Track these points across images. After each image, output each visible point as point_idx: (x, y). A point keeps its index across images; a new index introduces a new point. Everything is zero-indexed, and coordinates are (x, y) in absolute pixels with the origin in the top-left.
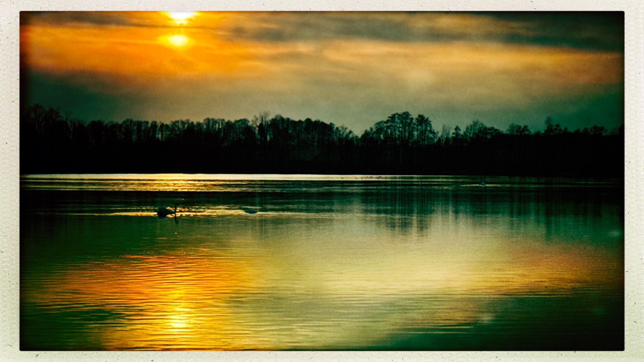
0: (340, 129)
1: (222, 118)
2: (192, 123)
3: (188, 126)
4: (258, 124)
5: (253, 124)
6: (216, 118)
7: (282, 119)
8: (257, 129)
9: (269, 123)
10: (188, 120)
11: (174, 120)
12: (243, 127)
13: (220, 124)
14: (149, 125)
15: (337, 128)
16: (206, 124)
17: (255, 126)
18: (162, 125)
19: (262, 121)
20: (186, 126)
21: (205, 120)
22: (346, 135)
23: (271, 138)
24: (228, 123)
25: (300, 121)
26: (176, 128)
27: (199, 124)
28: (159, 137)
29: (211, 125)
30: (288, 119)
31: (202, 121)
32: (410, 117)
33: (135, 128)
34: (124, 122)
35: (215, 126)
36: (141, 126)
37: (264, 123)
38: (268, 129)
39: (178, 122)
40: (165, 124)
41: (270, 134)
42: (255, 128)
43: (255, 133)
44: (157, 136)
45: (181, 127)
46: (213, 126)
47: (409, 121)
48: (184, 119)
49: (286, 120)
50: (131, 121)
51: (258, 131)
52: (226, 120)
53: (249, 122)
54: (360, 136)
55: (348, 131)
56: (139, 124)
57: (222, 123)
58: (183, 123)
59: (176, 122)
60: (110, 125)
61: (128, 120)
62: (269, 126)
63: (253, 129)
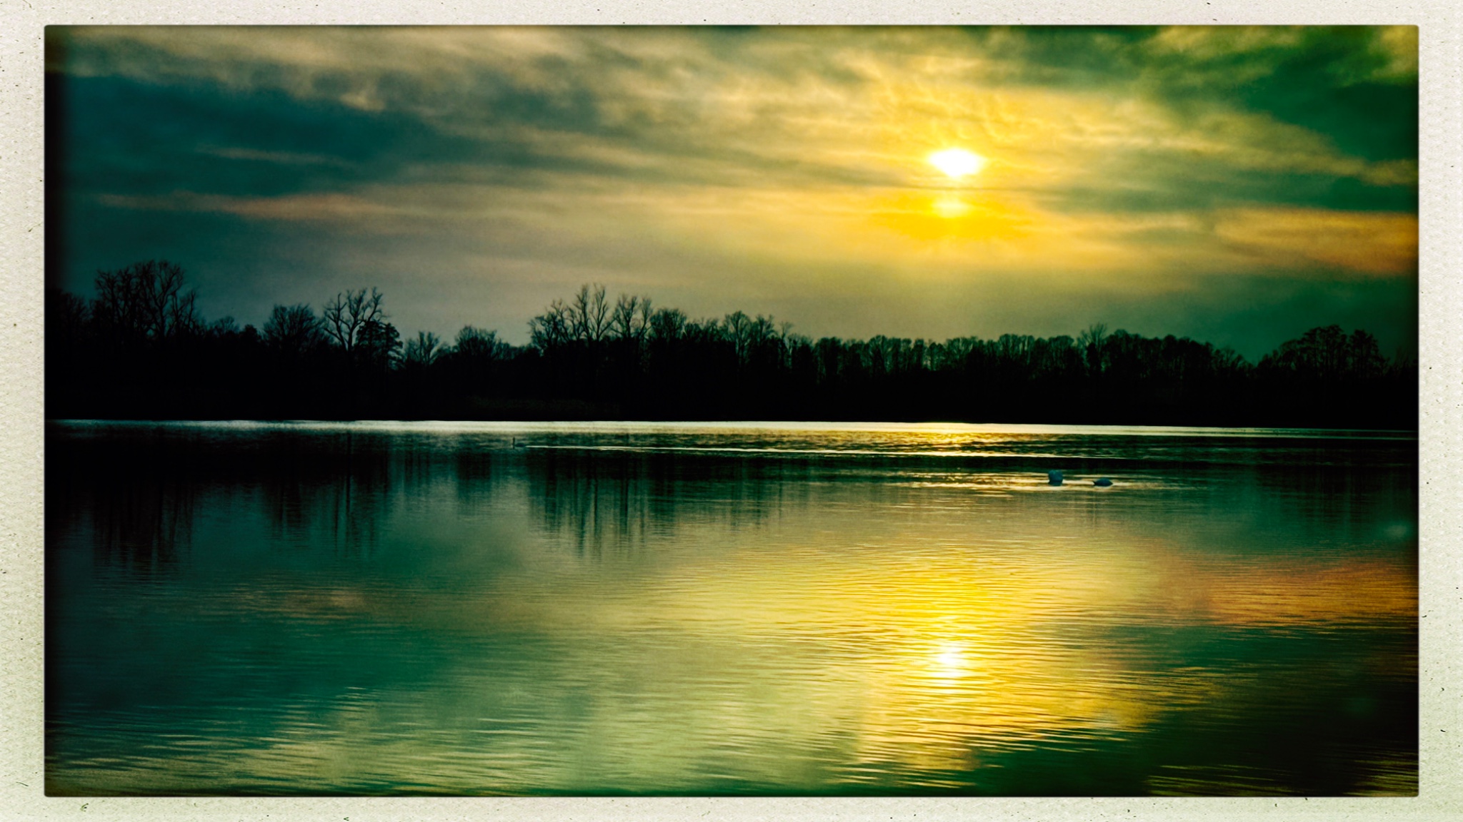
0: (1223, 352)
1: (1028, 334)
2: (981, 342)
3: (974, 347)
4: (1087, 344)
5: (1078, 345)
6: (1020, 334)
7: (1127, 336)
8: (1086, 352)
9: (1105, 342)
10: (973, 338)
11: (952, 337)
12: (1063, 350)
13: (1026, 343)
14: (912, 346)
15: (1218, 352)
16: (1003, 344)
17: (1082, 347)
18: (933, 345)
19: (1095, 339)
20: (971, 347)
21: (1001, 338)
22: (1233, 363)
23: (1107, 368)
24: (1039, 341)
25: (1156, 341)
26: (955, 351)
27: (991, 344)
28: (926, 365)
29: (1011, 345)
30: (1137, 336)
31: (996, 339)
32: (1341, 333)
33: (890, 350)
34: (873, 340)
35: (1016, 348)
36: (899, 346)
37: (1097, 344)
38: (1103, 352)
39: (958, 340)
40: (937, 344)
41: (1106, 361)
42: (1082, 352)
43: (1082, 359)
44: (924, 363)
45: (963, 348)
46: (1013, 346)
47: (1339, 340)
48: (968, 336)
49: (1133, 338)
50: (884, 338)
51: (1088, 355)
52: (1036, 338)
53: (1072, 340)
54: (1256, 364)
55: (1235, 356)
56: (896, 343)
57: (1029, 343)
58: (966, 342)
59: (955, 340)
60: (851, 345)
61: (878, 337)
62: (1105, 348)
63: (1079, 352)
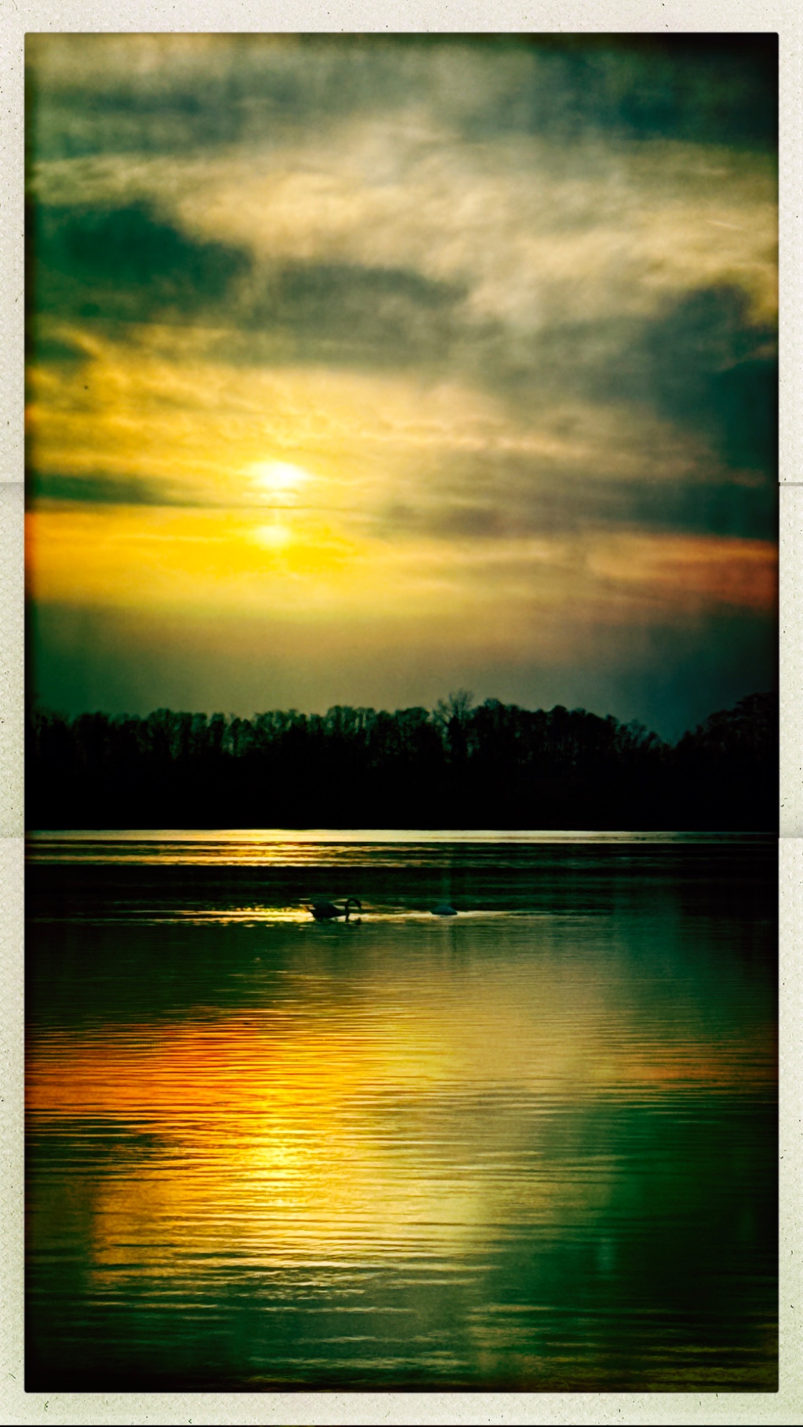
0: (630, 729)
1: (367, 705)
2: (303, 716)
3: (293, 725)
4: (447, 719)
5: (435, 721)
6: (356, 705)
7: (501, 707)
8: (446, 730)
9: (472, 716)
10: (293, 711)
11: (262, 711)
12: (414, 727)
13: (364, 719)
14: (208, 723)
15: (624, 728)
16: (333, 718)
17: (439, 723)
18: (237, 721)
19: (457, 712)
20: (289, 724)
21: (330, 711)
22: (643, 743)
23: (474, 750)
24: (383, 715)
25: (541, 714)
26: (267, 730)
27: (317, 719)
28: (228, 748)
29: (343, 720)
30: (514, 708)
31: (323, 713)
33: (176, 728)
34: (153, 715)
35: (351, 724)
36: (190, 724)
37: (460, 718)
38: (470, 730)
39: (271, 714)
40: (242, 720)
41: (473, 742)
42: (440, 729)
43: (440, 739)
44: (225, 747)
45: (277, 726)
46: (347, 723)
48: (285, 709)
49: (510, 710)
50: (168, 713)
51: (448, 734)
52: (378, 711)
53: (427, 714)
54: (674, 745)
55: (646, 734)
56: (186, 719)
57: (368, 718)
58: (282, 717)
59: (266, 715)
60: (122, 722)
61: (160, 711)
62: (471, 724)
63: (436, 730)
